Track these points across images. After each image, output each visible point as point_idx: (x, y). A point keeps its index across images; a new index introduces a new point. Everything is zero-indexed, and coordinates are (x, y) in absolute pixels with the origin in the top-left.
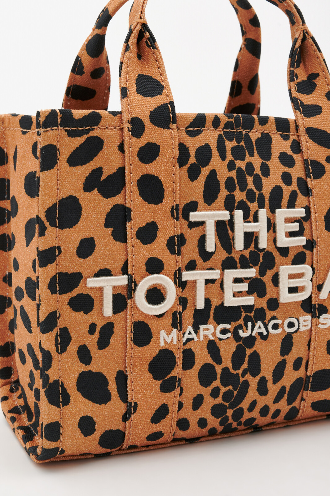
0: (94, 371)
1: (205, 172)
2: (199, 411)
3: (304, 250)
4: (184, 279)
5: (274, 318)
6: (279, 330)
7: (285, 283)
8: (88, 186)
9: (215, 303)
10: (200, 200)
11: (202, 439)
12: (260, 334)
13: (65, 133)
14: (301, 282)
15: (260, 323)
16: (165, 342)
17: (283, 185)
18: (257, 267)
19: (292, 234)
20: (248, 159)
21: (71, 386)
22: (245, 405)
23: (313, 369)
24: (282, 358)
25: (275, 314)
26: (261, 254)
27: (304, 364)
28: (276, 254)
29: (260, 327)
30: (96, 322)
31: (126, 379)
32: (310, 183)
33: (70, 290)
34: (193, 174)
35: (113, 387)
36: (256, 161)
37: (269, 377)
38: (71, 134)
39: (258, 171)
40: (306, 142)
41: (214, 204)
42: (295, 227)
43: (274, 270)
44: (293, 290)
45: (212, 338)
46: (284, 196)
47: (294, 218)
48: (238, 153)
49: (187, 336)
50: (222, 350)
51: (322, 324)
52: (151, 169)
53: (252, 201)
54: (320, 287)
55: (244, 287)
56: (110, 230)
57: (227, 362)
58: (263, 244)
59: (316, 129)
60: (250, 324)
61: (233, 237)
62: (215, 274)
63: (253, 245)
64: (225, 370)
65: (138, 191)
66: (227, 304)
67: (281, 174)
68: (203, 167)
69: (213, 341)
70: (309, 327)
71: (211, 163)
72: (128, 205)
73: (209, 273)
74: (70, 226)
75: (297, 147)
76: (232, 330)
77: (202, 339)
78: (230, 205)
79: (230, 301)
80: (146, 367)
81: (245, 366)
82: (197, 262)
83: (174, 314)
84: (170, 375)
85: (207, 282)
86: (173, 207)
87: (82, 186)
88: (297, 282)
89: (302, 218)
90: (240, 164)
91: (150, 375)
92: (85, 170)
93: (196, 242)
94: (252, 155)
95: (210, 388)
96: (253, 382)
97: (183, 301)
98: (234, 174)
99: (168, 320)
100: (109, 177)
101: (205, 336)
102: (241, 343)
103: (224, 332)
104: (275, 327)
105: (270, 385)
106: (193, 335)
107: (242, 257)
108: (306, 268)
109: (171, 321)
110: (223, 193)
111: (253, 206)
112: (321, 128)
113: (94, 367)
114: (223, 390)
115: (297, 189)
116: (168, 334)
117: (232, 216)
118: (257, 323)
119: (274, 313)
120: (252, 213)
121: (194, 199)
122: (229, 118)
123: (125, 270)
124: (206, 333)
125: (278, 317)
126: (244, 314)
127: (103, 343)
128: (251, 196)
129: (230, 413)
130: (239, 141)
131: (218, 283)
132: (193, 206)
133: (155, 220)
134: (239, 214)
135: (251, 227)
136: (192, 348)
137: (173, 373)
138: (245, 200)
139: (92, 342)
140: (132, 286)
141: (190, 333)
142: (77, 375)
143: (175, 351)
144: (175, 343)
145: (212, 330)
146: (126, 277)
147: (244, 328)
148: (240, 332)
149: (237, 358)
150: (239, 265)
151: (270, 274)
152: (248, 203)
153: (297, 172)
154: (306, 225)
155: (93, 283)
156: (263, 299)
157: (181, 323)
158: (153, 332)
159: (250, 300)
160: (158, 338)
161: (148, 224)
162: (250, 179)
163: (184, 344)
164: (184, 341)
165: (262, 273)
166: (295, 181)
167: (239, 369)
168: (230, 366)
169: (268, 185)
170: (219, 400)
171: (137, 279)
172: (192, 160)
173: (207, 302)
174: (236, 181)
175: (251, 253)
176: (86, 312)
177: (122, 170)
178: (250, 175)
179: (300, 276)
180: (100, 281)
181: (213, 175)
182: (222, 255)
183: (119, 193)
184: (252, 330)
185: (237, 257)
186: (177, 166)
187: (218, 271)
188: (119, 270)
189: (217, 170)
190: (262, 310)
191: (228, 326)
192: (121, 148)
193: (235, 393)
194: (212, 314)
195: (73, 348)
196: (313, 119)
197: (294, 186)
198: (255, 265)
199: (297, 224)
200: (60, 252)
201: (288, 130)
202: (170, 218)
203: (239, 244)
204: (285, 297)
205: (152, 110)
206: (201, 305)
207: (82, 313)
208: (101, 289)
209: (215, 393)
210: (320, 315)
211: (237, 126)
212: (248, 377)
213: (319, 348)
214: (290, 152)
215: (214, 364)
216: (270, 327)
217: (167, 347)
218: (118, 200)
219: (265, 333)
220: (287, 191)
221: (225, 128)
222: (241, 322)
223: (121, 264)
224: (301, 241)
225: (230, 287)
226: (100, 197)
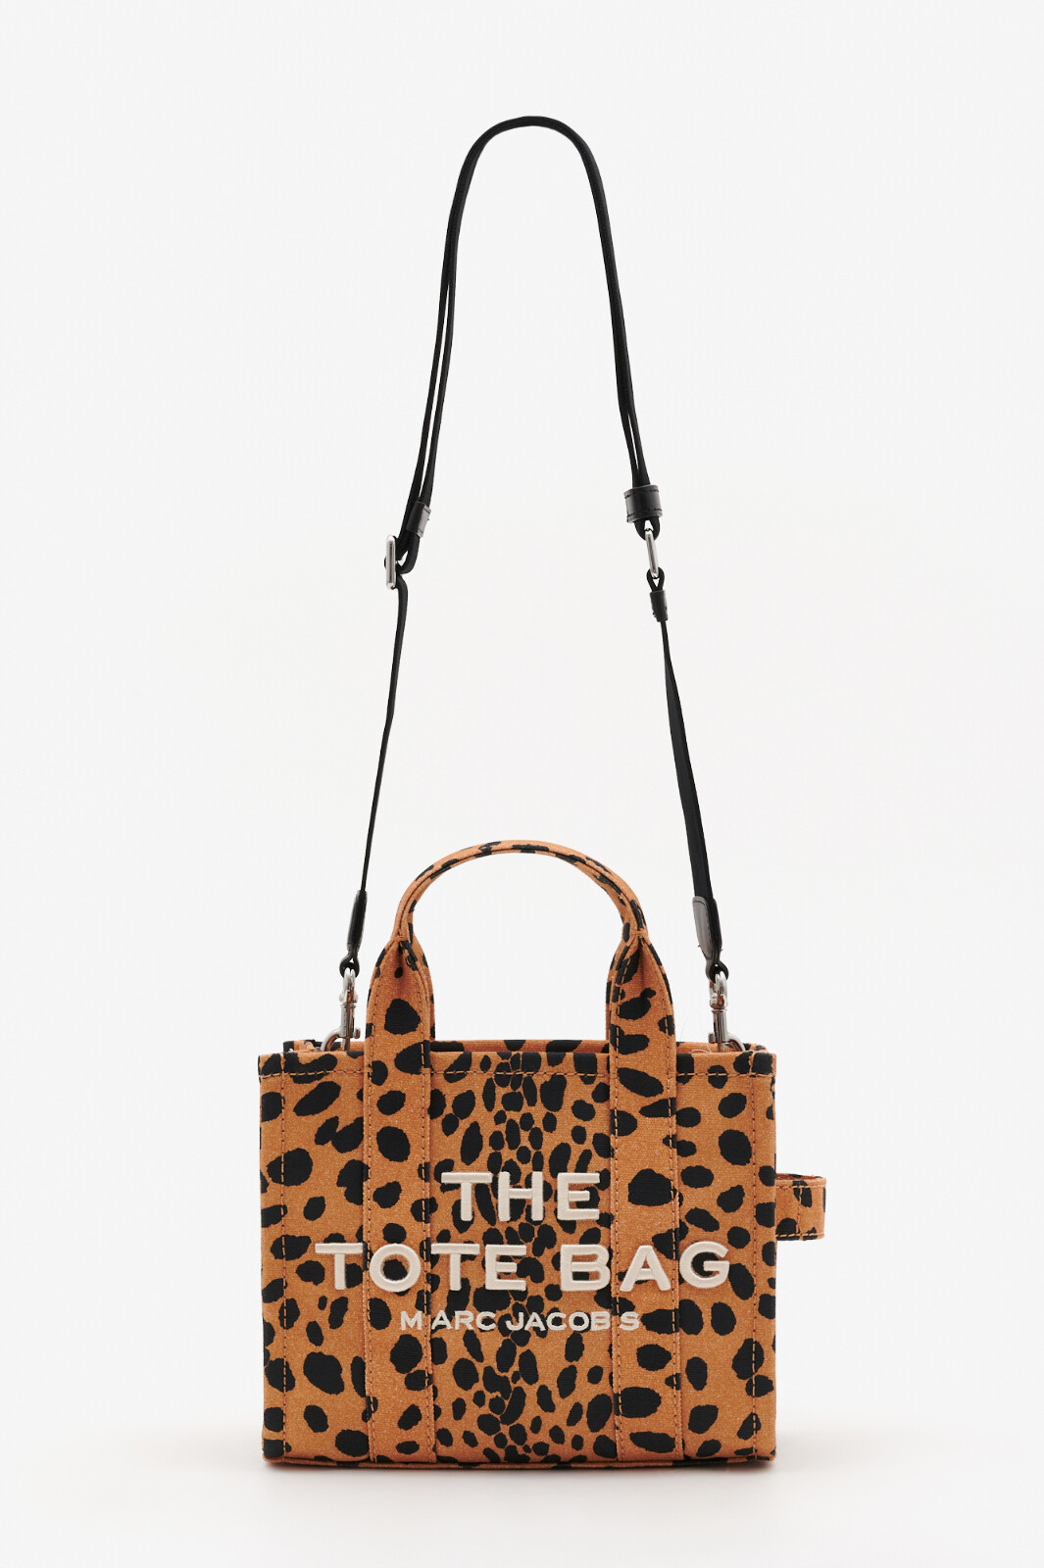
0: (325, 1353)
1: (464, 1125)
2: (462, 1421)
3: (598, 1226)
4: (433, 1252)
5: (555, 1310)
6: (562, 1327)
7: (567, 1267)
8: (321, 1138)
9: (474, 1285)
10: (457, 1158)
11: (481, 1466)
12: (536, 1329)
13: (291, 1079)
14: (594, 1266)
15: (535, 1315)
16: (408, 1326)
17: (572, 1143)
18: (530, 1244)
19: (580, 1205)
20: (526, 1108)
21: (297, 1367)
22: (525, 1420)
23: (621, 1384)
24: (568, 1364)
25: (557, 1306)
26: (537, 1228)
27: (605, 1376)
28: (558, 1229)
29: (535, 1321)
30: (327, 1296)
31: (364, 1368)
32: (614, 1141)
33: (298, 1256)
34: (449, 1127)
35: (346, 1375)
36: (539, 1112)
37: (553, 1387)
38: (297, 1080)
39: (539, 1124)
40: (616, 1088)
41: (474, 1164)
42: (585, 1196)
43: (555, 1250)
44: (579, 1276)
45: (470, 1328)
46: (572, 1156)
47: (583, 1184)
48: (512, 1102)
49: (437, 1322)
50: (483, 1344)
51: (626, 1324)
52: (393, 1121)
53: (525, 1161)
54: (621, 1276)
55: (512, 1267)
56: (343, 1189)
57: (490, 1360)
58: (537, 1215)
59: (632, 1070)
60: (521, 1315)
61: (497, 1205)
62: (473, 1249)
63: (524, 1216)
64: (488, 1370)
65: (377, 1145)
66: (488, 1287)
67: (571, 1128)
68: (462, 1119)
69: (472, 1331)
70: (607, 1326)
71: (473, 1114)
72: (365, 1162)
73: (469, 1248)
74: (298, 1183)
75: (602, 1093)
76: (497, 1321)
77: (457, 1327)
78: (494, 1166)
79: (493, 1284)
80: (388, 1355)
81: (515, 1367)
82: (451, 1233)
83: (420, 1294)
84: (416, 1369)
85: (464, 1258)
86: (420, 1165)
87: (313, 1137)
88: (586, 1266)
89: (596, 1185)
90: (514, 1116)
91: (392, 1366)
92: (317, 1120)
93: (450, 1208)
94: (532, 1103)
95: (472, 1392)
96: (531, 1391)
97: (434, 1280)
98: (502, 1128)
99: (412, 1299)
100: (346, 1128)
101: (462, 1325)
102: (510, 1337)
103: (487, 1321)
104: (557, 1321)
105: (556, 1398)
106: (446, 1322)
107: (509, 1230)
108: (600, 1250)
109: (415, 1301)
110: (487, 1151)
111: (525, 1168)
112: (640, 1069)
113: (326, 1349)
114: (489, 1396)
115: (591, 1148)
116: (411, 1316)
117: (495, 1180)
118: (531, 1313)
119: (556, 1304)
120: (523, 1177)
121: (449, 1157)
122: (503, 1059)
123: (359, 1237)
124: (463, 1321)
125: (561, 1309)
126: (513, 1302)
127: (336, 1321)
128: (524, 1155)
129: (505, 1429)
130: (514, 1087)
131: (480, 1259)
132: (448, 1166)
133: (399, 1180)
134: (504, 1177)
135: (521, 1193)
136: (444, 1337)
137: (420, 1366)
138: (515, 1160)
139: (323, 1318)
140: (368, 1254)
141: (441, 1319)
142: (305, 1356)
143: (419, 1338)
144: (419, 1327)
145: (471, 1318)
146: (361, 1244)
147: (514, 1319)
148: (508, 1323)
149: (505, 1356)
150: (505, 1240)
151: (548, 1253)
152: (519, 1164)
153: (597, 1126)
154: (602, 1194)
155: (321, 1249)
156: (539, 1284)
157: (428, 1304)
158: (392, 1313)
159: (520, 1285)
160: (399, 1320)
161: (389, 1184)
162: (524, 1136)
163: (433, 1332)
164: (433, 1328)
165: (538, 1250)
166: (590, 1138)
167: (507, 1371)
168: (494, 1365)
169: (550, 1143)
170: (486, 1410)
171: (373, 1249)
172: (448, 1110)
173: (465, 1282)
174: (505, 1137)
175: (521, 1225)
176: (316, 1284)
177: (359, 1121)
178: (526, 1129)
179: (592, 1258)
180: (330, 1247)
181: (474, 1130)
182: (481, 1225)
183: (356, 1147)
184: (525, 1323)
185: (502, 1230)
186: (428, 1118)
187: (477, 1246)
188: (353, 1236)
189: (480, 1122)
190: (538, 1299)
191: (491, 1315)
192: (360, 1095)
193: (507, 1402)
194: (471, 1298)
195: (301, 1324)
196: (630, 1056)
197: (588, 1145)
198: (527, 1240)
199: (587, 1192)
200: (286, 1212)
201: (594, 1070)
202: (417, 1178)
203: (504, 1213)
204: (568, 1284)
205: (398, 1052)
206: (456, 1285)
207: (311, 1284)
208: (331, 1257)
209: (479, 1399)
210: (622, 1312)
211: (515, 1067)
212: (521, 1383)
213: (624, 1357)
214: (590, 1100)
215: (473, 1360)
216: (549, 1321)
217: (410, 1332)
218: (353, 1155)
219: (543, 1329)
220: (576, 1151)
221: (498, 1069)
222: (509, 1310)
223: (355, 1230)
224: (593, 1214)
225: (493, 1267)
226: (335, 1152)
